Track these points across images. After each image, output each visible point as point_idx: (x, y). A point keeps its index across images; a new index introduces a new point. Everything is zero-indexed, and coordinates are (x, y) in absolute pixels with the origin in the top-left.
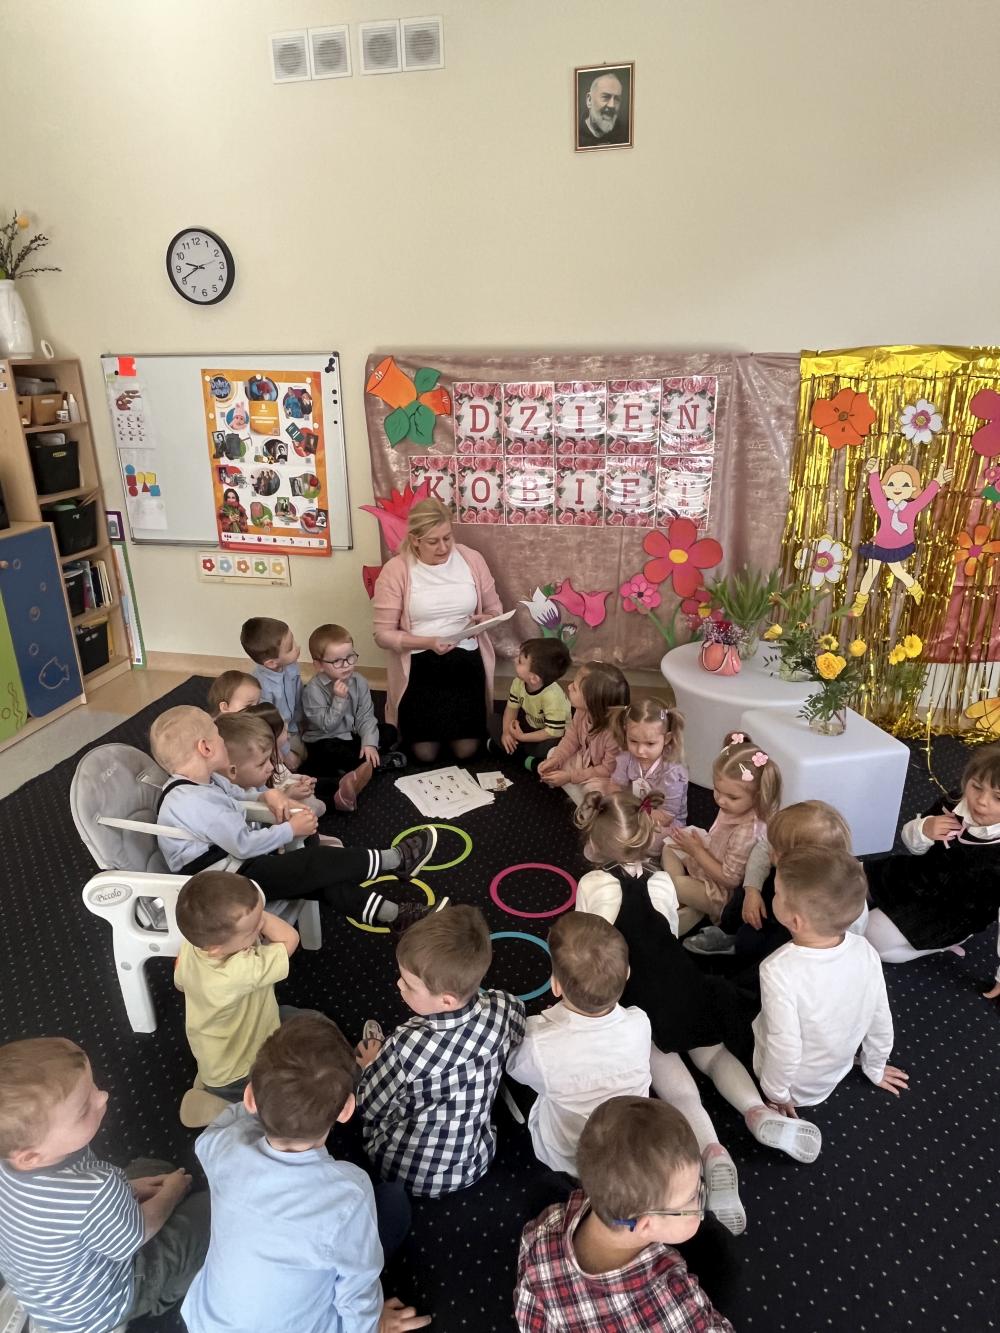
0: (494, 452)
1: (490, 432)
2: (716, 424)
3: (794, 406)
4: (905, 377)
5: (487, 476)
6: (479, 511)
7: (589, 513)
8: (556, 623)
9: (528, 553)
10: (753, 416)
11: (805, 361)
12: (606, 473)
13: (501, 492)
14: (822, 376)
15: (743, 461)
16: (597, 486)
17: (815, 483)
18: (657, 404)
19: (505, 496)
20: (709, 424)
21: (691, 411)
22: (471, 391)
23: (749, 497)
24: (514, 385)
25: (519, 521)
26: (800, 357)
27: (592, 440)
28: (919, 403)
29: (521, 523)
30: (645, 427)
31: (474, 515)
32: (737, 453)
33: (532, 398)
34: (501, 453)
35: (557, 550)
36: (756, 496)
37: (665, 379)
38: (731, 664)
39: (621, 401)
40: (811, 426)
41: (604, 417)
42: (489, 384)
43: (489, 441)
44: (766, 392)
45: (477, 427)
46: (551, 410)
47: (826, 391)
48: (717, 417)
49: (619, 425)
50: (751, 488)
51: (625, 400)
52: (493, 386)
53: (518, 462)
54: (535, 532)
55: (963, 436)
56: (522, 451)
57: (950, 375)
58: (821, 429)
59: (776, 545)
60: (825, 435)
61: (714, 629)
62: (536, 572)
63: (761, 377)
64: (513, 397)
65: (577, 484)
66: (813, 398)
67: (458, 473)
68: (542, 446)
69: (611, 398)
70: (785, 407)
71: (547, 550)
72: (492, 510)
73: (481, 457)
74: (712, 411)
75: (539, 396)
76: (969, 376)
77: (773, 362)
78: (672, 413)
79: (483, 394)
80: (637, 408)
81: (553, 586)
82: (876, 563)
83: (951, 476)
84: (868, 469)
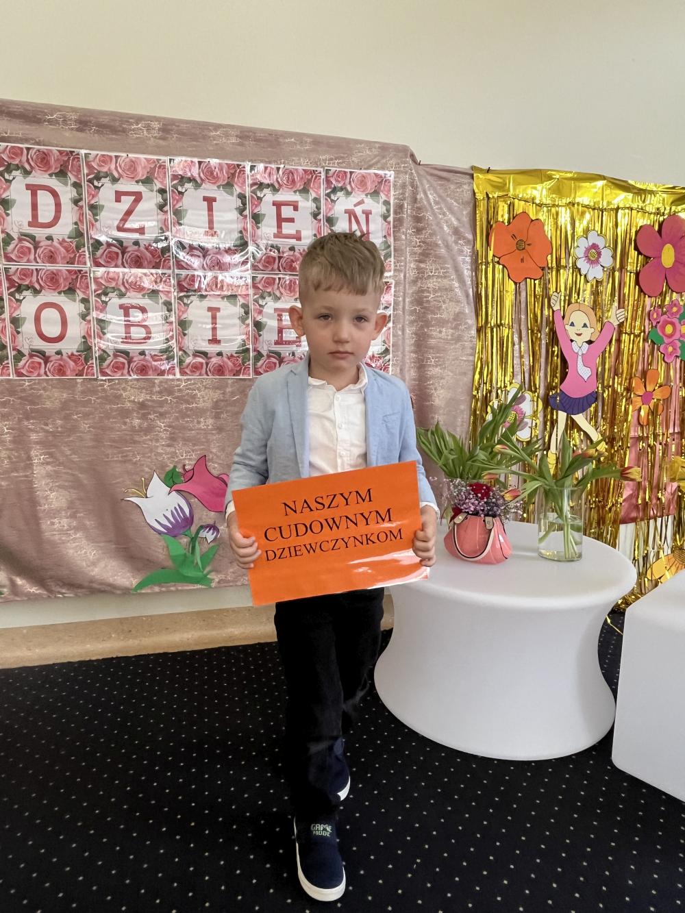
0: (71, 262)
1: (63, 229)
2: (394, 237)
3: (470, 229)
4: (576, 205)
5: (61, 300)
6: (49, 357)
7: (230, 357)
8: (186, 526)
9: (137, 422)
10: (431, 235)
11: (478, 178)
12: (251, 298)
13: (86, 327)
14: (496, 196)
15: (423, 291)
16: (239, 318)
17: (499, 322)
18: (318, 204)
19: (94, 331)
20: (385, 237)
21: (362, 218)
22: (28, 161)
23: (432, 338)
24: (103, 156)
25: (120, 373)
26: (472, 172)
27: (229, 249)
28: (590, 235)
29: (122, 375)
30: (303, 234)
31: (40, 363)
32: (414, 282)
33: (133, 178)
34: (85, 264)
35: (184, 415)
36: (440, 335)
37: (327, 170)
38: (498, 546)
39: (268, 197)
40: (491, 254)
41: (246, 216)
42: (59, 151)
43: (62, 242)
44: (441, 208)
45: (41, 220)
46: (165, 200)
47: (503, 214)
48: (394, 227)
49: (268, 229)
50: (433, 326)
51: (273, 194)
52: (67, 154)
53: (113, 279)
54: (147, 390)
55: (631, 273)
56: (120, 262)
57: (616, 207)
58: (499, 258)
59: (464, 397)
60: (504, 266)
61: (470, 494)
62: (151, 451)
63: (436, 191)
64: (102, 174)
65: (210, 314)
66: (488, 222)
67: (9, 295)
68: (152, 255)
69: (254, 192)
70: (462, 230)
71: (167, 416)
72: (72, 354)
73: (49, 268)
74: (388, 219)
75: (145, 177)
76: (632, 209)
77: (444, 175)
78: (337, 218)
79: (49, 168)
80: (292, 207)
81: (179, 470)
82: (562, 416)
83: (623, 316)
84: (552, 305)
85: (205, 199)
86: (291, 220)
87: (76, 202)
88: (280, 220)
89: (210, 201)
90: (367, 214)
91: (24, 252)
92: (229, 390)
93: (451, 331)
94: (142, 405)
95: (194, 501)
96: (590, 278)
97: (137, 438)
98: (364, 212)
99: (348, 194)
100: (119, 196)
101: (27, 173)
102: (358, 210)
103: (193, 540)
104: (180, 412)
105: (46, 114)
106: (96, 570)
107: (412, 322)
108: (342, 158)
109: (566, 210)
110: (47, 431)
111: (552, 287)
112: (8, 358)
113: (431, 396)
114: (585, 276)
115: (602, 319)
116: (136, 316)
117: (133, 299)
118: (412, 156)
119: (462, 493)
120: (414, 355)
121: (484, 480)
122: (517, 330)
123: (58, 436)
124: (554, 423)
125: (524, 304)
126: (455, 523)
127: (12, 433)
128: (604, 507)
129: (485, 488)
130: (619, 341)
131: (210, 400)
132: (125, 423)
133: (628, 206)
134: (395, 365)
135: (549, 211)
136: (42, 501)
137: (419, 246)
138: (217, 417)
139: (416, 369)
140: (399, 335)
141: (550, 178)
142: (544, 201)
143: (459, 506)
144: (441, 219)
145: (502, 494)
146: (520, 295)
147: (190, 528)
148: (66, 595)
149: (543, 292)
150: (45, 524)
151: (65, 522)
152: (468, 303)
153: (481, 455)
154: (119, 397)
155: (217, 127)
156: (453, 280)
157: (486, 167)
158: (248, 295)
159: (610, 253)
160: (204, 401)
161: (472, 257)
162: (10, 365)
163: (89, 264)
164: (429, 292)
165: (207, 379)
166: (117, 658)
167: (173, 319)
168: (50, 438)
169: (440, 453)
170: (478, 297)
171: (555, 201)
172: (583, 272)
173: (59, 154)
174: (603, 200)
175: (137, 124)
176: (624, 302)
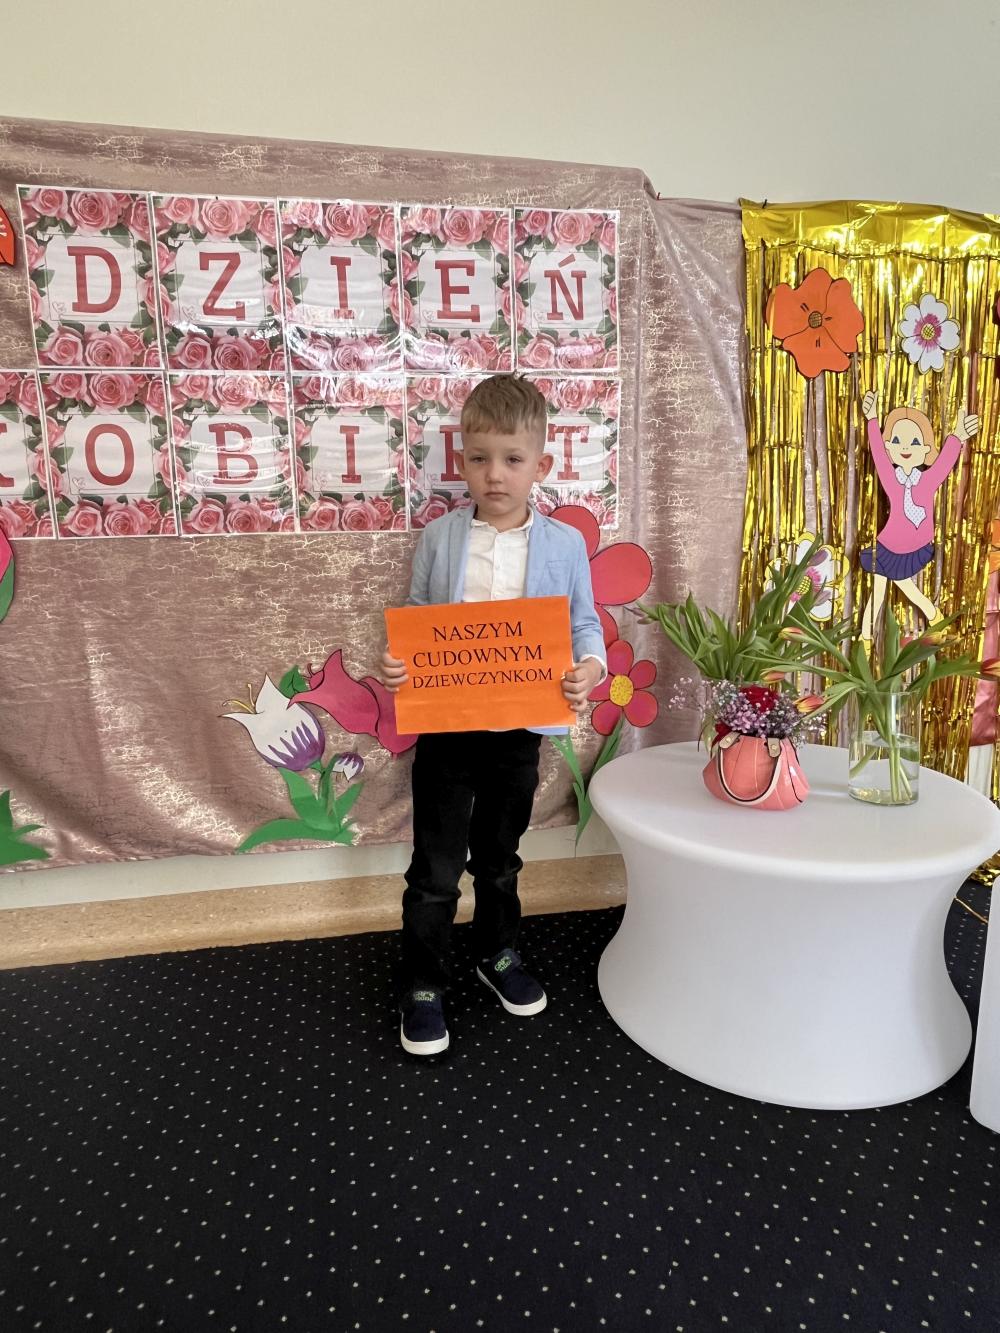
0: (137, 362)
1: (125, 314)
2: (621, 311)
3: (737, 298)
4: (901, 255)
5: (125, 420)
6: (108, 507)
7: (375, 501)
8: (314, 755)
9: (239, 601)
10: (678, 307)
11: (749, 216)
12: (405, 411)
13: (162, 459)
14: (776, 244)
15: (664, 395)
16: (388, 442)
17: (782, 439)
18: (505, 264)
19: (174, 468)
20: (607, 312)
21: (571, 284)
22: (70, 211)
23: (680, 467)
24: (180, 200)
25: (212, 529)
26: (738, 208)
27: (372, 337)
28: (924, 301)
29: (216, 531)
30: (482, 311)
31: (95, 516)
32: (652, 381)
33: (225, 232)
34: (158, 364)
35: (306, 589)
36: (691, 462)
37: (517, 210)
38: (788, 782)
39: (429, 254)
40: (769, 334)
41: (395, 286)
42: (115, 195)
43: (123, 333)
44: (692, 266)
45: (91, 301)
46: (274, 265)
47: (788, 273)
48: (621, 296)
49: (429, 304)
50: (681, 448)
51: (437, 251)
52: (128, 199)
53: (200, 387)
54: (252, 552)
55: (987, 358)
56: (208, 361)
57: (964, 255)
58: (782, 341)
59: (729, 556)
60: (789, 353)
61: (743, 703)
62: (261, 644)
63: (684, 241)
64: (179, 228)
65: (344, 436)
66: (765, 285)
67: (48, 414)
68: (255, 348)
69: (407, 248)
70: (724, 298)
71: (283, 591)
72: (143, 502)
73: (104, 372)
74: (612, 285)
75: (243, 230)
76: (990, 258)
77: (696, 213)
78: (534, 285)
79: (102, 220)
80: (465, 270)
81: (302, 671)
82: (880, 581)
83: (976, 426)
84: (865, 411)
85: (334, 261)
86: (464, 290)
87: (142, 271)
88: (447, 290)
89: (341, 263)
90: (579, 277)
91: (68, 349)
92: (375, 549)
93: (708, 455)
94: (246, 576)
95: (326, 717)
96: (923, 368)
97: (239, 625)
98: (574, 274)
99: (550, 246)
100: (205, 260)
101: (69, 230)
102: (566, 272)
103: (325, 775)
104: (303, 584)
105: (94, 139)
106: (184, 820)
107: (648, 443)
108: (542, 191)
109: (886, 262)
110: (109, 617)
111: (865, 385)
112: (48, 510)
113: (678, 554)
114: (916, 365)
115: (943, 431)
116: (235, 442)
117: (229, 415)
118: (647, 185)
119: (732, 703)
120: (652, 493)
121: (766, 680)
122: (809, 451)
123: (125, 624)
124: (867, 593)
125: (821, 411)
126: (720, 748)
127: (56, 620)
128: (945, 720)
129: (767, 693)
130: (968, 465)
131: (346, 567)
132: (221, 603)
133: (983, 253)
134: (624, 508)
135: (860, 266)
136: (104, 721)
137: (659, 325)
138: (357, 591)
139: (655, 515)
140: (630, 463)
141: (861, 213)
142: (852, 250)
143: (727, 722)
144: (693, 282)
145: (795, 703)
146: (814, 398)
147: (320, 759)
148: (141, 858)
149: (850, 391)
150: (109, 754)
151: (137, 751)
152: (735, 412)
153: (760, 644)
154: (210, 565)
155: (350, 150)
156: (711, 376)
157: (759, 200)
158: (401, 405)
159: (956, 328)
160: (338, 568)
161: (740, 341)
162: (52, 520)
163: (163, 367)
164: (673, 395)
165: (341, 534)
166: (217, 948)
167: (289, 445)
168: (113, 627)
169: (694, 642)
170: (749, 400)
171: (869, 249)
172: (913, 359)
173: (114, 199)
174: (944, 244)
175: (230, 150)
176: (977, 405)
